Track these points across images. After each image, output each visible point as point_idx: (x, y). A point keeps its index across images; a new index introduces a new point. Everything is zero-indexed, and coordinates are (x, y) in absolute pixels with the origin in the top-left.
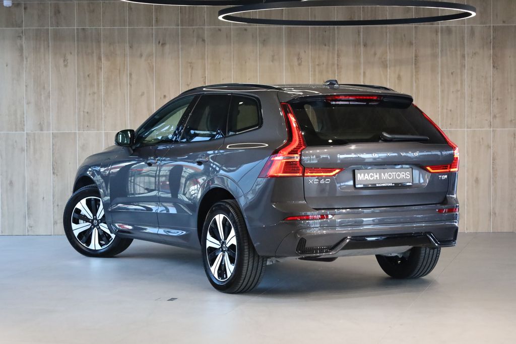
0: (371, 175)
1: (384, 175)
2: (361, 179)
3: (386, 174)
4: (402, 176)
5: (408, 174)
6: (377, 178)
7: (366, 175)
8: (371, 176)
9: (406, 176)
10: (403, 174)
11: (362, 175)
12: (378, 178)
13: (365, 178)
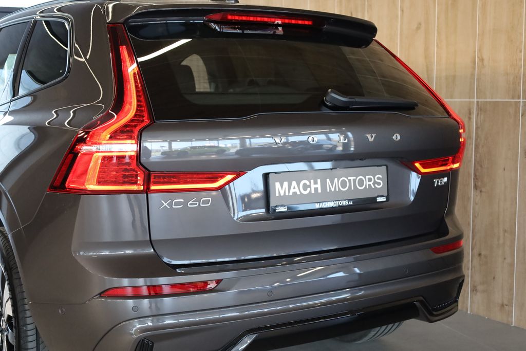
0: (305, 185)
1: (332, 183)
2: (282, 194)
3: (336, 180)
4: (367, 183)
5: (378, 178)
6: (316, 189)
7: (294, 183)
8: (305, 187)
9: (375, 183)
10: (370, 180)
11: (286, 184)
12: (320, 191)
13: (292, 190)
